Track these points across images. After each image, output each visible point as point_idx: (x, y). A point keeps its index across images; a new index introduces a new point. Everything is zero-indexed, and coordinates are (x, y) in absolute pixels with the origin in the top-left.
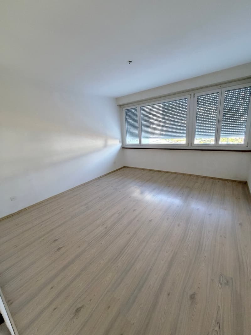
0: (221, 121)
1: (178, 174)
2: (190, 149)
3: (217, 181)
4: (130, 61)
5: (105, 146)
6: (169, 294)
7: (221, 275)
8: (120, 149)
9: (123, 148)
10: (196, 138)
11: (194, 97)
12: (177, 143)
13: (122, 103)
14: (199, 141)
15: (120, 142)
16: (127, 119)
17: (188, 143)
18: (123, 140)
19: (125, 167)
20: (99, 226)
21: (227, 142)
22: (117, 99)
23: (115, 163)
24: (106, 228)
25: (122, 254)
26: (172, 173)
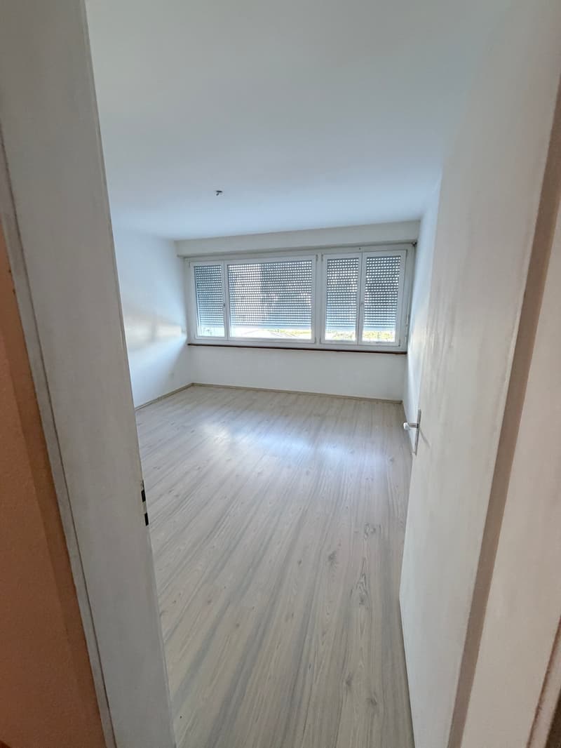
0: (363, 303)
1: (300, 395)
2: (318, 348)
3: (362, 402)
4: (219, 192)
5: (153, 339)
6: (300, 562)
7: (368, 525)
8: (184, 346)
9: (189, 345)
10: (327, 330)
11: (322, 260)
12: (293, 337)
13: (187, 251)
14: (333, 334)
15: (183, 332)
16: (197, 286)
17: (315, 339)
18: (190, 329)
19: (193, 385)
20: (161, 495)
21: (378, 338)
22: (177, 243)
23: (172, 375)
24: (177, 496)
25: (219, 528)
26: (289, 393)
